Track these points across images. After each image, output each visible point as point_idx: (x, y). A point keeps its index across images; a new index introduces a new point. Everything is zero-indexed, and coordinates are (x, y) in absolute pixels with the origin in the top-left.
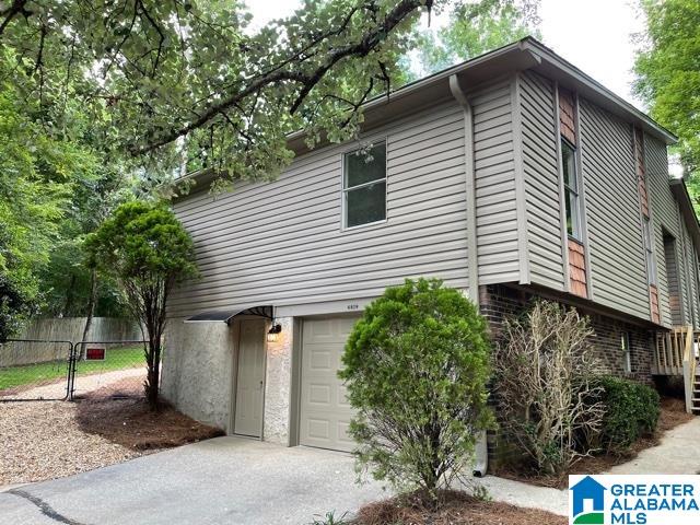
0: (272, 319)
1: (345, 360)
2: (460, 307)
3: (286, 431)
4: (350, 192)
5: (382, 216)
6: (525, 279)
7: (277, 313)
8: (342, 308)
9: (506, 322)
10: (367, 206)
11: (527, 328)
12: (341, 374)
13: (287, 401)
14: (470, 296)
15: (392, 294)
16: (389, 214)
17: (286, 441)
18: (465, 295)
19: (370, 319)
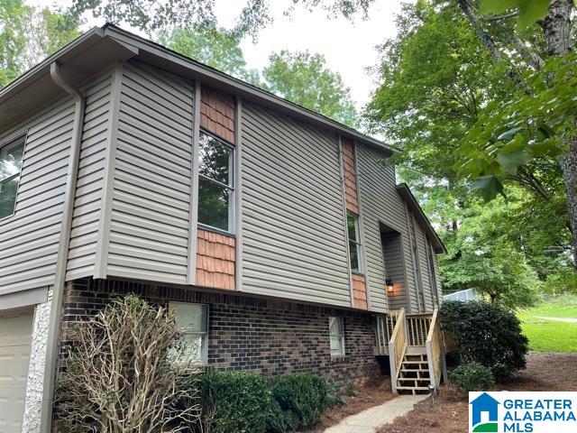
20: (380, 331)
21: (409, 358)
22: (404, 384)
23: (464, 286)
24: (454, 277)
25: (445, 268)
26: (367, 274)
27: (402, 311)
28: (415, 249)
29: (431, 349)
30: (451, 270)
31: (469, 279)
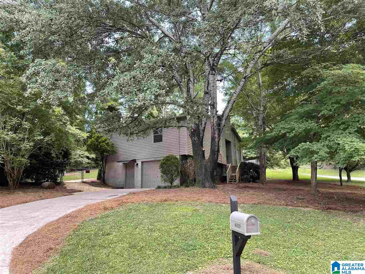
0: (136, 162)
1: (160, 167)
2: (177, 159)
3: (140, 186)
4: (154, 136)
5: (162, 141)
6: (187, 154)
7: (137, 161)
8: (153, 159)
9: (184, 161)
10: (158, 139)
11: (187, 162)
12: (159, 168)
13: (140, 179)
14: (178, 157)
15: (167, 157)
16: (163, 141)
17: (140, 187)
18: (177, 157)
19: (163, 160)
20: (224, 169)
21: (231, 176)
22: (229, 182)
23: (254, 158)
24: (250, 155)
25: (247, 151)
26: (222, 154)
27: (230, 164)
28: (235, 146)
29: (237, 174)
30: (249, 152)
31: (256, 156)
